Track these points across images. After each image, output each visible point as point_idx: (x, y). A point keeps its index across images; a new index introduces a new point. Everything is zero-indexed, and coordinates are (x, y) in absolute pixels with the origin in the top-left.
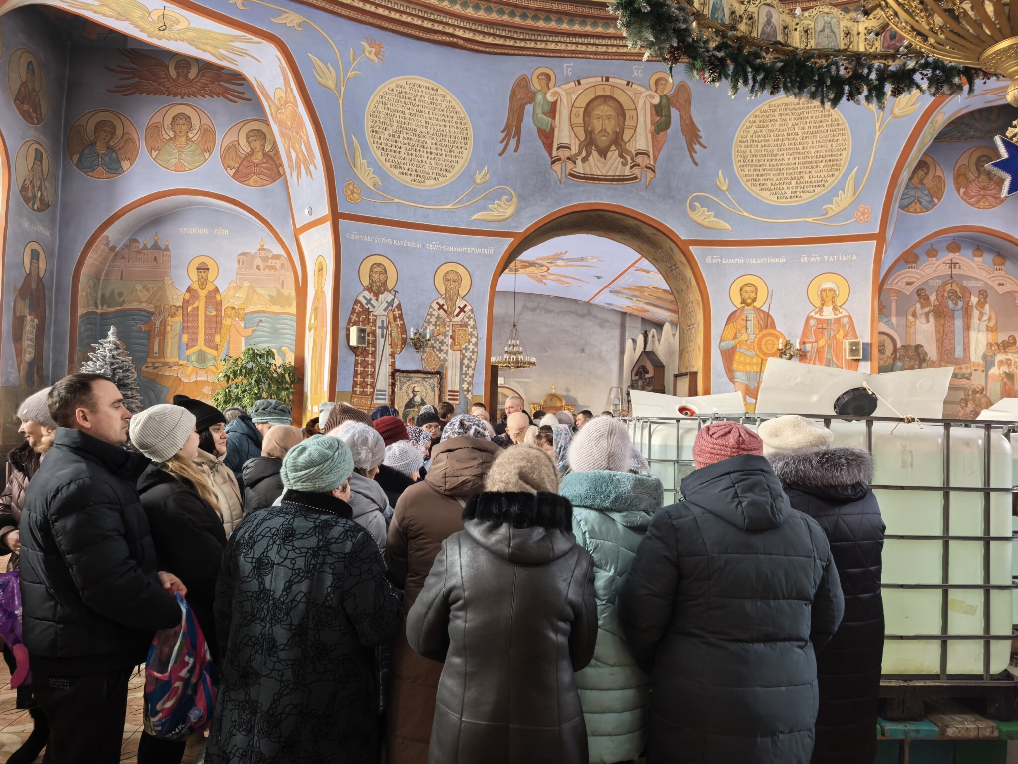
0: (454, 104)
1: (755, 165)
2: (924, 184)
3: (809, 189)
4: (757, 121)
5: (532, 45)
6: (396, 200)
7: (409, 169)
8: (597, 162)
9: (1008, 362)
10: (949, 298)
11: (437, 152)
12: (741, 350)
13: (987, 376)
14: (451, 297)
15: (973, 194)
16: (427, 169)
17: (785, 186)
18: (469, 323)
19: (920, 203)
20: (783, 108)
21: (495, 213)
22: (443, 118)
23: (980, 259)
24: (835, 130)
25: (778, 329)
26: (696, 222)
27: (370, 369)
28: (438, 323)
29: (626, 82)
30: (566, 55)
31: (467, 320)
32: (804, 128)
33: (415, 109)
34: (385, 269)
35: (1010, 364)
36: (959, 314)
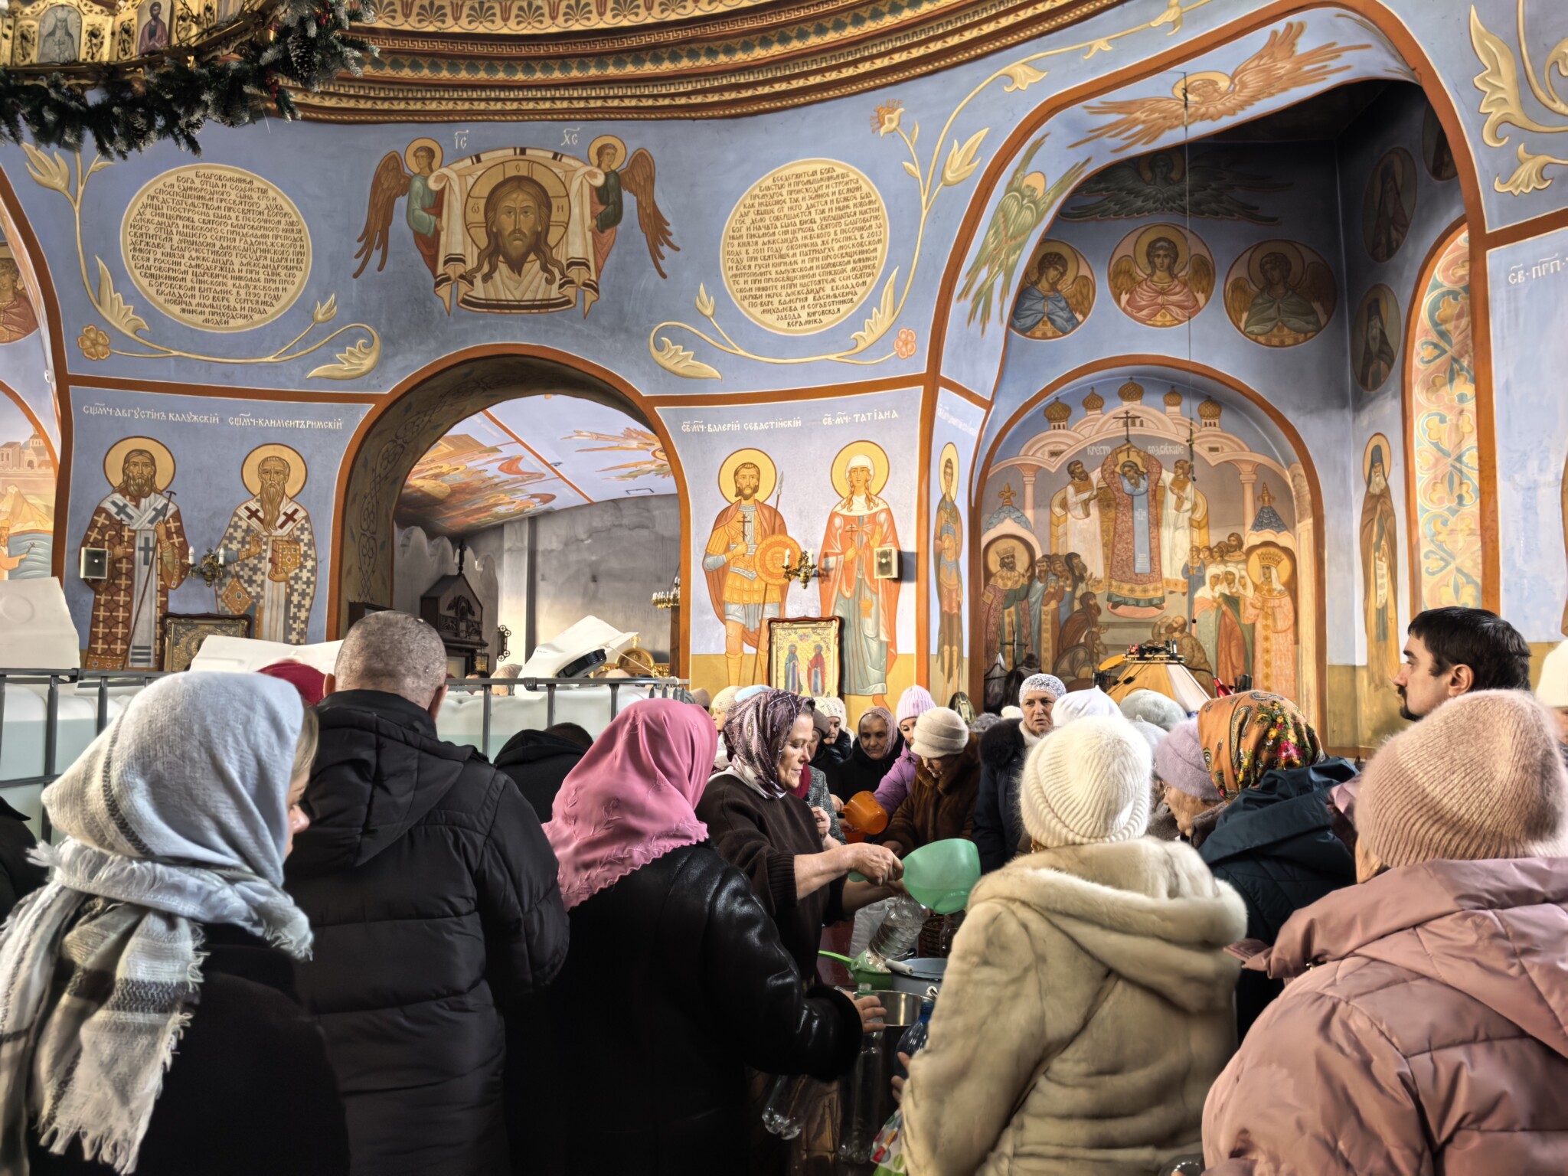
0: (280, 201)
1: (754, 274)
2: (1058, 291)
3: (832, 308)
4: (756, 205)
5: (402, 106)
6: (175, 353)
7: (199, 305)
8: (507, 281)
9: (1229, 579)
10: (1124, 474)
11: (249, 276)
12: (736, 570)
13: (1191, 602)
14: (270, 498)
15: (1143, 303)
16: (232, 304)
17: (798, 305)
18: (302, 537)
19: (1053, 322)
20: (792, 181)
21: (346, 366)
22: (262, 224)
23: (1176, 409)
24: (866, 212)
25: (790, 534)
26: (664, 368)
27: (121, 614)
28: (248, 539)
29: (551, 155)
30: (457, 118)
31: (298, 533)
32: (823, 212)
33: (211, 212)
34: (152, 459)
35: (1233, 581)
36: (1141, 501)
